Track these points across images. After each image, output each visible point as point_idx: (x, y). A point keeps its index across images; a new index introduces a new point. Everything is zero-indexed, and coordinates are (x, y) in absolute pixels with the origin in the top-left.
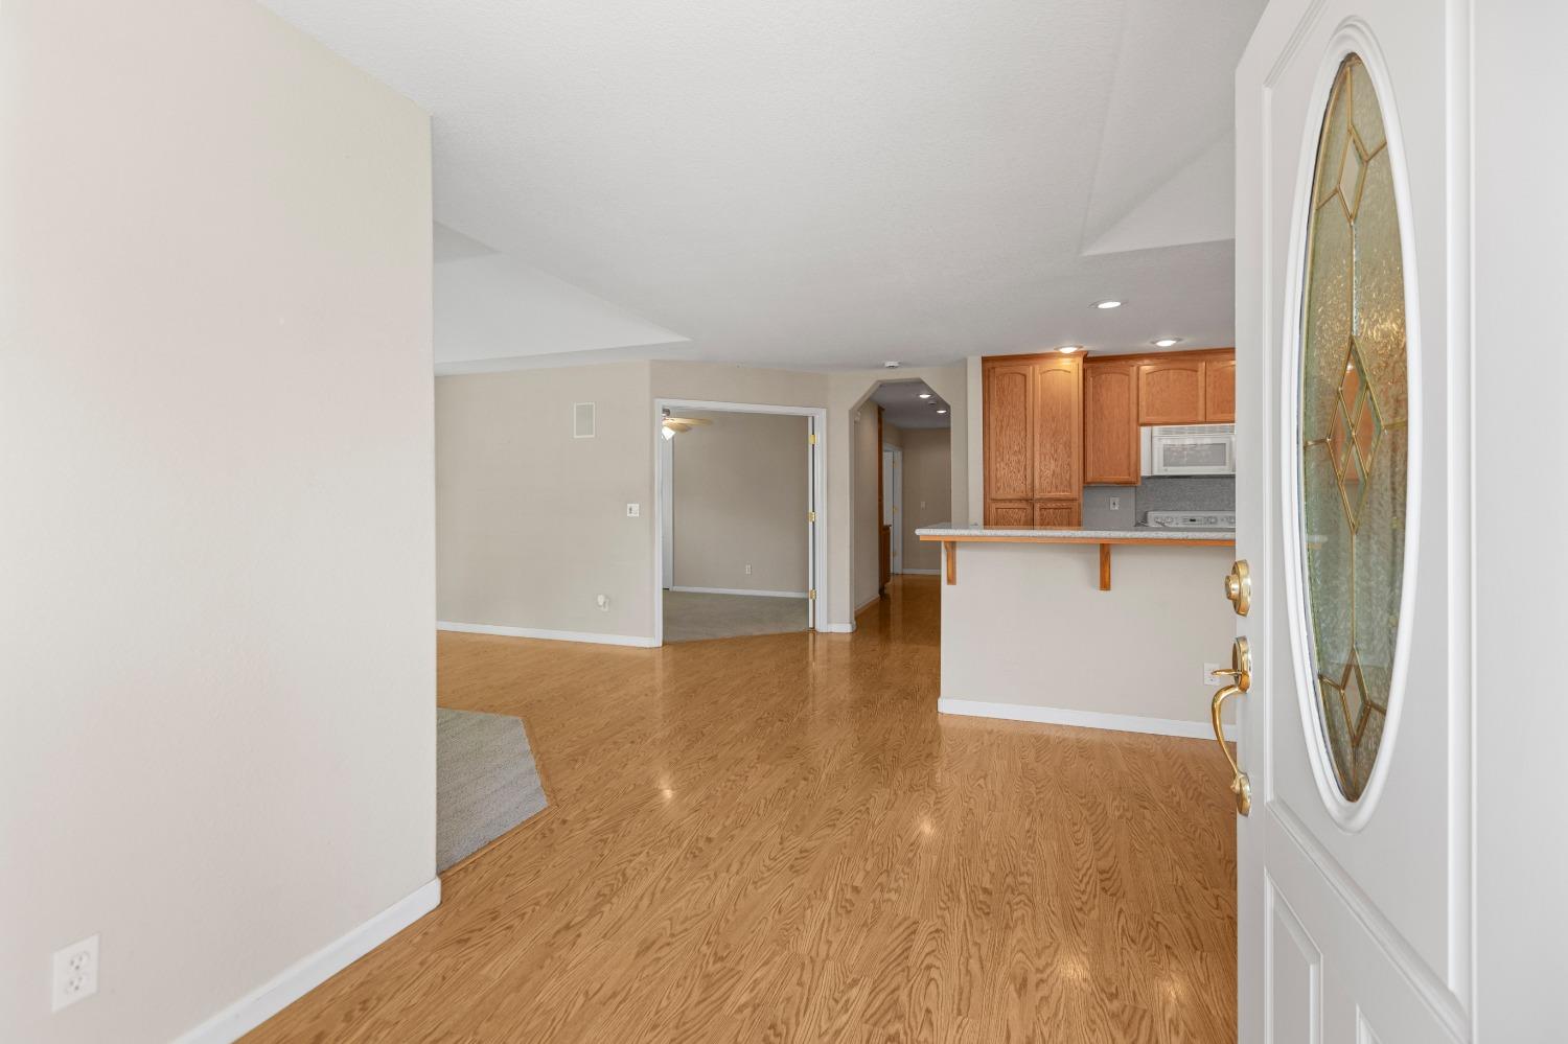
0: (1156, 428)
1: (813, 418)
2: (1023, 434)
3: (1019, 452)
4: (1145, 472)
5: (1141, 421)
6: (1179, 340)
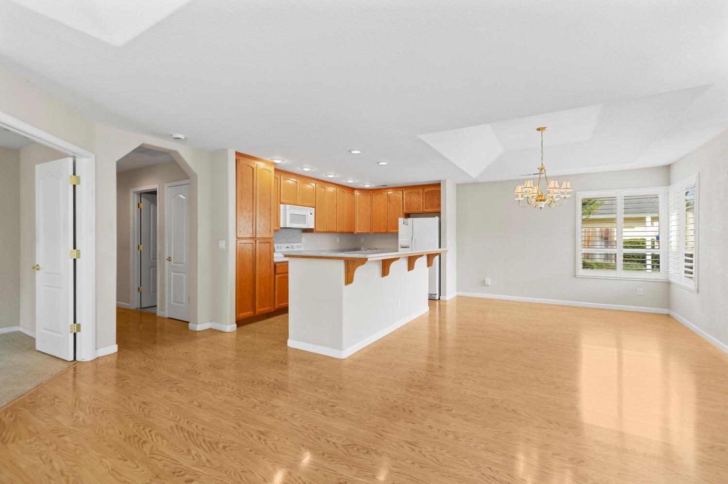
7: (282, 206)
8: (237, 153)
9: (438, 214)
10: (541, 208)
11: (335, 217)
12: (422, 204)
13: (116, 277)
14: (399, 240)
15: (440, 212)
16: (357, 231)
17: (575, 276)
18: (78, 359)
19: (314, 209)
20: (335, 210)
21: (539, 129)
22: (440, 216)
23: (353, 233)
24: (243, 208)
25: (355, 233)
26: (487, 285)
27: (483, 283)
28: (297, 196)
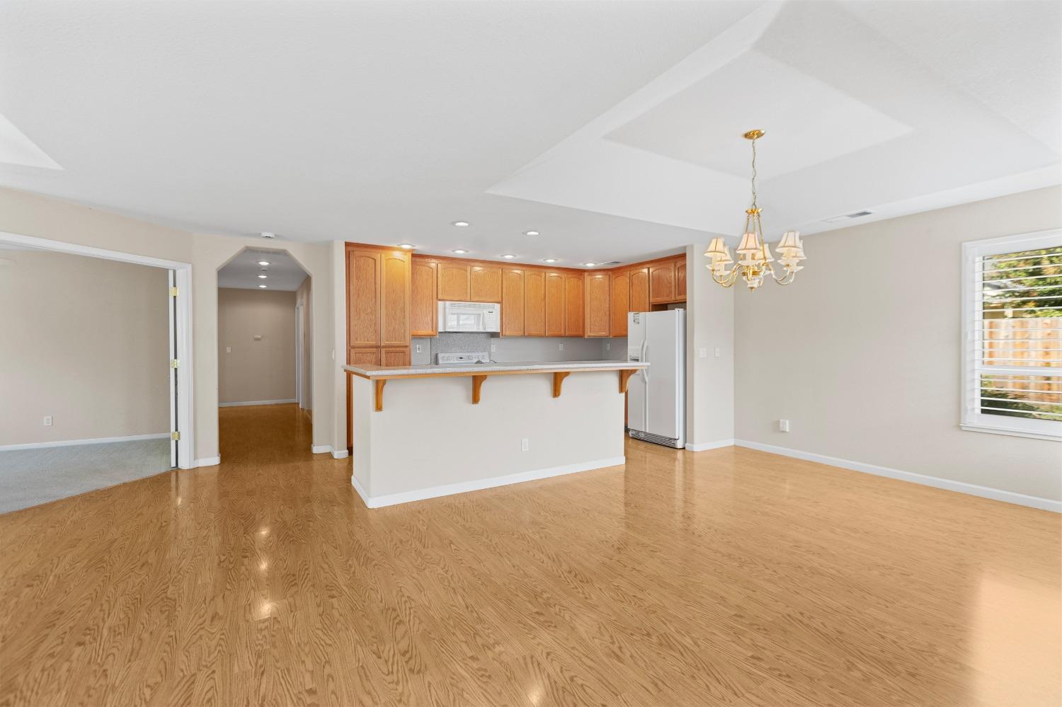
0: (448, 303)
1: (174, 272)
2: (374, 300)
3: (371, 313)
4: (441, 329)
5: (440, 297)
6: (467, 251)
7: (440, 303)
8: (347, 244)
9: (682, 304)
10: (752, 288)
11: (543, 314)
12: (673, 288)
13: (217, 387)
14: (629, 347)
15: (686, 302)
16: (588, 333)
17: (960, 428)
18: (179, 466)
19: (499, 305)
20: (543, 303)
21: (746, 136)
22: (685, 309)
23: (581, 337)
24: (360, 310)
25: (586, 337)
26: (783, 432)
27: (776, 427)
28: (466, 289)
